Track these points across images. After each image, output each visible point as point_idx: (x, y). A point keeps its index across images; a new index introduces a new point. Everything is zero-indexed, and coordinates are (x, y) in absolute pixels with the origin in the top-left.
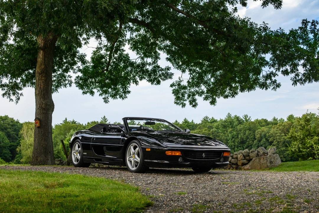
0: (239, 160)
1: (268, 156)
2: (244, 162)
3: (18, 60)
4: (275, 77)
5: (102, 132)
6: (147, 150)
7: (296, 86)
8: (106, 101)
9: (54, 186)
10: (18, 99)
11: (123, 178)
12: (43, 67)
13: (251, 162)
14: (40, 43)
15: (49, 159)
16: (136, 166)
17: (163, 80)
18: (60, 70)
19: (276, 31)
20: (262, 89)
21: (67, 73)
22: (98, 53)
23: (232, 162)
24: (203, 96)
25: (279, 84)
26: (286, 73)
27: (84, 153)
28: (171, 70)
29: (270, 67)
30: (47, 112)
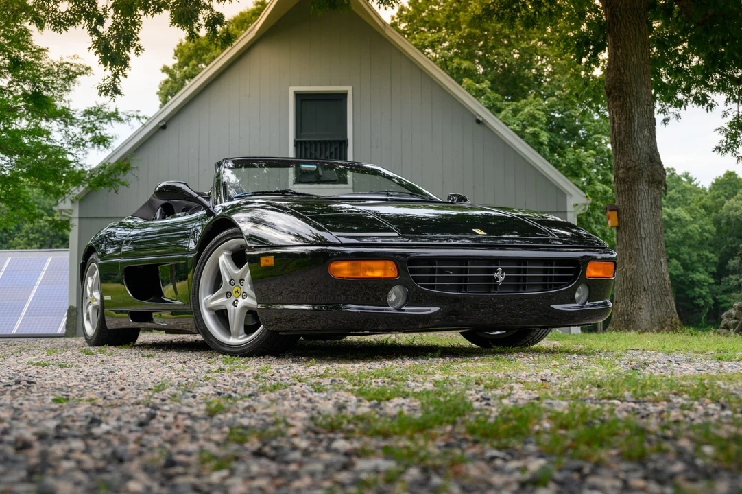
30: (633, 188)
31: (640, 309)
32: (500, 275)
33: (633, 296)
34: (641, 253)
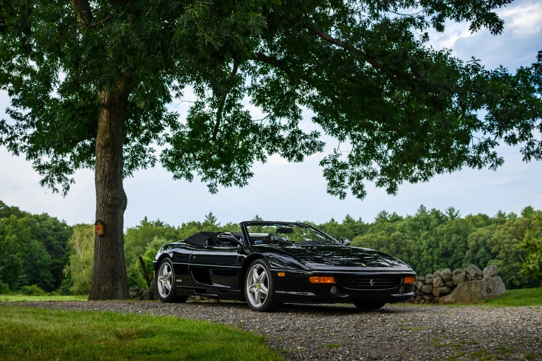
0: (435, 286)
1: (484, 279)
2: (443, 290)
3: (67, 125)
4: (493, 147)
5: (206, 245)
6: (279, 274)
7: (529, 162)
8: (212, 189)
9: (132, 335)
10: (66, 189)
11: (242, 321)
12: (108, 136)
13: (455, 290)
14: (102, 96)
15: (119, 288)
16: (262, 301)
17: (308, 153)
18: (136, 139)
19: (495, 71)
20: (473, 168)
21: (147, 144)
22: (198, 110)
23: (423, 290)
24: (376, 180)
25: (501, 160)
26: (512, 140)
27: (177, 280)
28: (320, 137)
29: (485, 131)
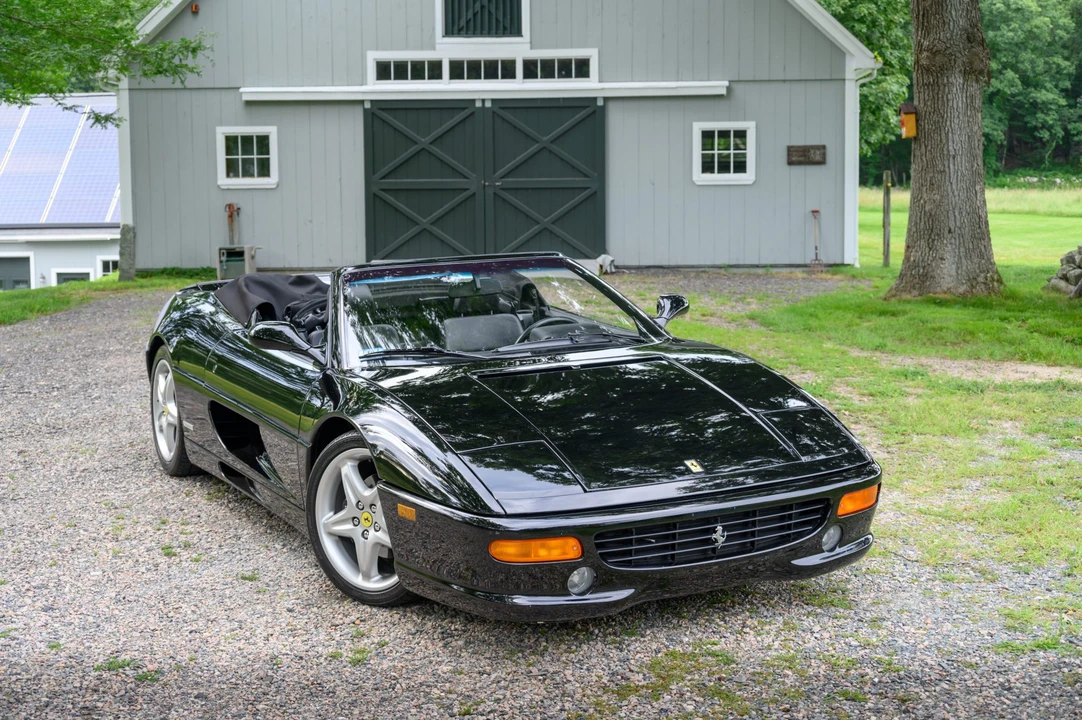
30: (940, 81)
31: (942, 259)
32: (719, 536)
33: (933, 240)
34: (947, 178)
